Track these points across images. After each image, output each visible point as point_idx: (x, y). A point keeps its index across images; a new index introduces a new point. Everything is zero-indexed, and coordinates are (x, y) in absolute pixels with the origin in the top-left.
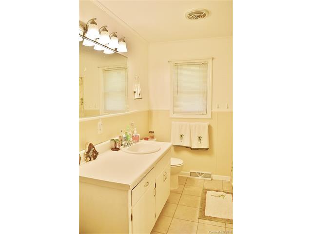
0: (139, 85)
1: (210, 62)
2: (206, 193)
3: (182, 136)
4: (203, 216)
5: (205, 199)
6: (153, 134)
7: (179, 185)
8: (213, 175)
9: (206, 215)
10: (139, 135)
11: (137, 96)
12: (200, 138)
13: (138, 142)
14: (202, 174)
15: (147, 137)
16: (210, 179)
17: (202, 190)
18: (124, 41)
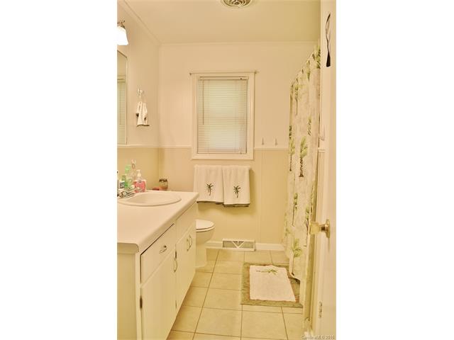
0: (144, 104)
1: (251, 76)
2: (248, 268)
3: (210, 187)
4: (247, 301)
5: (249, 277)
6: (166, 183)
7: (208, 260)
8: (257, 244)
9: (251, 298)
10: (145, 180)
11: (140, 121)
12: (237, 189)
13: (143, 191)
14: (241, 242)
15: (157, 187)
16: (253, 250)
17: (242, 264)
18: (124, 27)
